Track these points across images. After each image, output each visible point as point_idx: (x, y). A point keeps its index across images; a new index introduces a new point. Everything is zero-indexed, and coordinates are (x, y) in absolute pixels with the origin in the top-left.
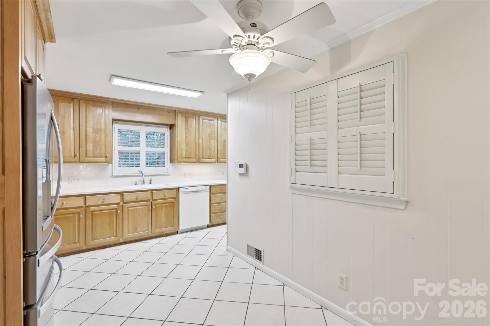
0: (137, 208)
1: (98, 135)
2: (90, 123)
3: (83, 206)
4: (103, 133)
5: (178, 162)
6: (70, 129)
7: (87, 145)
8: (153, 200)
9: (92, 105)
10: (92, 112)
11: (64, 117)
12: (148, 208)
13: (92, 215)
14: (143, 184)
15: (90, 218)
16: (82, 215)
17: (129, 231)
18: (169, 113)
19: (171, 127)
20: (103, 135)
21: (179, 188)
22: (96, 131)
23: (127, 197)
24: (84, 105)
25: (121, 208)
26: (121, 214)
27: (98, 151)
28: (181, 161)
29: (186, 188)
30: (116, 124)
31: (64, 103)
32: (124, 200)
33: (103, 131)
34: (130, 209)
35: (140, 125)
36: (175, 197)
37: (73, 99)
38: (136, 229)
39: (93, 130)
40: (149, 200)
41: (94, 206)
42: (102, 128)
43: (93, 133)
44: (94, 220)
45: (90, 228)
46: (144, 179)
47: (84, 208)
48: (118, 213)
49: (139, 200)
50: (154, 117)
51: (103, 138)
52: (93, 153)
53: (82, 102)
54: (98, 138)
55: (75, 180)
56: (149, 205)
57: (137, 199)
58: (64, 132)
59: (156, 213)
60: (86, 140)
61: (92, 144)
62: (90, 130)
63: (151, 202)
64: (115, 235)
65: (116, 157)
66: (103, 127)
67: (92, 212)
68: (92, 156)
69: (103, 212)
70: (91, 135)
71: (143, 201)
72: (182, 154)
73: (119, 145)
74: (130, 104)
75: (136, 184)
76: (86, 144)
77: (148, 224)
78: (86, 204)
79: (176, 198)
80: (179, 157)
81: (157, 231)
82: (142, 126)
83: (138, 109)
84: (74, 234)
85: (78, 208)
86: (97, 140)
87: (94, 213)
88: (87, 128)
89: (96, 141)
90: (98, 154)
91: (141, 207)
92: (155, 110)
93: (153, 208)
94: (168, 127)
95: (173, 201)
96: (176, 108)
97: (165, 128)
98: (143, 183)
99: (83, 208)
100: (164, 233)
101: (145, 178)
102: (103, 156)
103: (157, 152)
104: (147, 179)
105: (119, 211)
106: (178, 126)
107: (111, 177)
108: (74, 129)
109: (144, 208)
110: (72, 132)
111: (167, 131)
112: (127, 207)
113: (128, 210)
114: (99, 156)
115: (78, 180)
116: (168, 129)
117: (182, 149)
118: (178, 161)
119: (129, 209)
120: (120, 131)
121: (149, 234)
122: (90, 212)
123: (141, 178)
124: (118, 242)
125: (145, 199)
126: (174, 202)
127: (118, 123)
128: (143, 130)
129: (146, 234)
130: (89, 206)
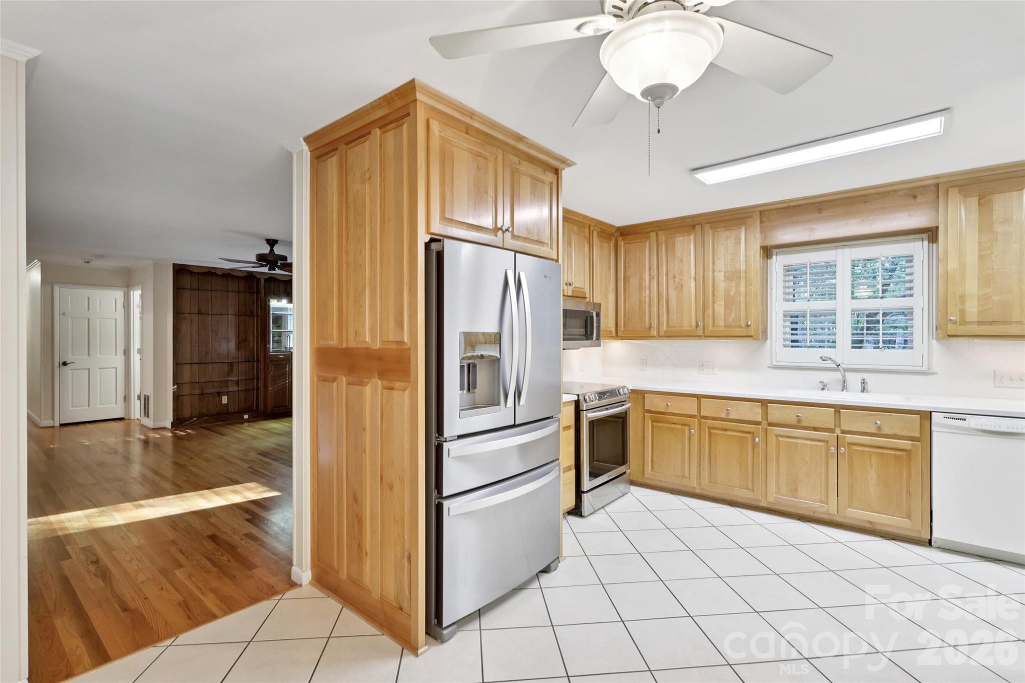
0: (799, 441)
1: (734, 284)
2: (721, 265)
3: (696, 416)
4: (742, 278)
5: (949, 336)
6: (690, 278)
7: (715, 305)
8: (843, 432)
9: (723, 229)
10: (722, 242)
11: (682, 261)
12: (828, 450)
13: (710, 435)
14: (843, 390)
15: (705, 440)
16: (693, 431)
17: (778, 488)
18: (915, 197)
19: (931, 234)
20: (743, 283)
21: (931, 412)
22: (733, 276)
23: (776, 414)
24: (711, 232)
25: (762, 434)
26: (762, 446)
27: (733, 315)
28: (958, 334)
29: (960, 415)
30: (779, 255)
31: (682, 237)
32: (769, 418)
33: (743, 275)
34: (782, 441)
35: (836, 248)
36: (917, 437)
37: (694, 227)
38: (796, 490)
39: (725, 276)
40: (832, 431)
41: (714, 419)
42: (740, 270)
43: (725, 280)
44: (713, 444)
45: (707, 459)
46: (844, 377)
47: (698, 420)
48: (756, 443)
49: (804, 424)
50: (866, 221)
51: (742, 289)
52: (725, 319)
53: (707, 227)
54: (734, 289)
55: (707, 368)
56: (829, 442)
57: (799, 421)
58: (682, 285)
59: (851, 466)
60: (714, 295)
61: (723, 303)
62: (720, 276)
63: (836, 435)
64: (750, 486)
65: (778, 327)
66: (743, 267)
67: (709, 428)
68: (723, 325)
69: (728, 433)
70: (721, 286)
71: (815, 429)
72: (962, 312)
73: (786, 300)
74: (799, 206)
75: (823, 389)
76: (714, 302)
77: (827, 488)
78: (700, 414)
79: (918, 441)
80: (950, 320)
81: (856, 514)
82: (840, 249)
83: (820, 211)
84: (683, 461)
85: (689, 417)
86: (732, 293)
87: (713, 431)
88: (715, 274)
89: (729, 295)
90: (734, 320)
91: (809, 442)
92: (866, 202)
93: (842, 452)
94: (925, 236)
95: (909, 447)
96: (937, 177)
97: (914, 240)
98: (844, 387)
99: (696, 420)
100: (878, 527)
101: (849, 376)
102: (743, 324)
103: (883, 310)
104: (854, 380)
105: (757, 439)
106: (947, 228)
107: (769, 367)
108: (695, 279)
109: (816, 445)
110: (693, 284)
111: (918, 248)
112: (777, 436)
113: (778, 442)
114: (734, 325)
115: (713, 368)
116: (926, 243)
117: (962, 298)
118: (949, 333)
119: (780, 439)
120: (788, 269)
121: (830, 512)
122: (707, 429)
123: (838, 375)
124: (758, 504)
125: (817, 425)
126: (910, 451)
127: (782, 253)
128: (843, 257)
129: (821, 510)
130: (705, 418)
